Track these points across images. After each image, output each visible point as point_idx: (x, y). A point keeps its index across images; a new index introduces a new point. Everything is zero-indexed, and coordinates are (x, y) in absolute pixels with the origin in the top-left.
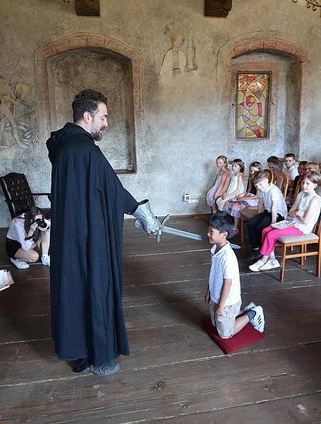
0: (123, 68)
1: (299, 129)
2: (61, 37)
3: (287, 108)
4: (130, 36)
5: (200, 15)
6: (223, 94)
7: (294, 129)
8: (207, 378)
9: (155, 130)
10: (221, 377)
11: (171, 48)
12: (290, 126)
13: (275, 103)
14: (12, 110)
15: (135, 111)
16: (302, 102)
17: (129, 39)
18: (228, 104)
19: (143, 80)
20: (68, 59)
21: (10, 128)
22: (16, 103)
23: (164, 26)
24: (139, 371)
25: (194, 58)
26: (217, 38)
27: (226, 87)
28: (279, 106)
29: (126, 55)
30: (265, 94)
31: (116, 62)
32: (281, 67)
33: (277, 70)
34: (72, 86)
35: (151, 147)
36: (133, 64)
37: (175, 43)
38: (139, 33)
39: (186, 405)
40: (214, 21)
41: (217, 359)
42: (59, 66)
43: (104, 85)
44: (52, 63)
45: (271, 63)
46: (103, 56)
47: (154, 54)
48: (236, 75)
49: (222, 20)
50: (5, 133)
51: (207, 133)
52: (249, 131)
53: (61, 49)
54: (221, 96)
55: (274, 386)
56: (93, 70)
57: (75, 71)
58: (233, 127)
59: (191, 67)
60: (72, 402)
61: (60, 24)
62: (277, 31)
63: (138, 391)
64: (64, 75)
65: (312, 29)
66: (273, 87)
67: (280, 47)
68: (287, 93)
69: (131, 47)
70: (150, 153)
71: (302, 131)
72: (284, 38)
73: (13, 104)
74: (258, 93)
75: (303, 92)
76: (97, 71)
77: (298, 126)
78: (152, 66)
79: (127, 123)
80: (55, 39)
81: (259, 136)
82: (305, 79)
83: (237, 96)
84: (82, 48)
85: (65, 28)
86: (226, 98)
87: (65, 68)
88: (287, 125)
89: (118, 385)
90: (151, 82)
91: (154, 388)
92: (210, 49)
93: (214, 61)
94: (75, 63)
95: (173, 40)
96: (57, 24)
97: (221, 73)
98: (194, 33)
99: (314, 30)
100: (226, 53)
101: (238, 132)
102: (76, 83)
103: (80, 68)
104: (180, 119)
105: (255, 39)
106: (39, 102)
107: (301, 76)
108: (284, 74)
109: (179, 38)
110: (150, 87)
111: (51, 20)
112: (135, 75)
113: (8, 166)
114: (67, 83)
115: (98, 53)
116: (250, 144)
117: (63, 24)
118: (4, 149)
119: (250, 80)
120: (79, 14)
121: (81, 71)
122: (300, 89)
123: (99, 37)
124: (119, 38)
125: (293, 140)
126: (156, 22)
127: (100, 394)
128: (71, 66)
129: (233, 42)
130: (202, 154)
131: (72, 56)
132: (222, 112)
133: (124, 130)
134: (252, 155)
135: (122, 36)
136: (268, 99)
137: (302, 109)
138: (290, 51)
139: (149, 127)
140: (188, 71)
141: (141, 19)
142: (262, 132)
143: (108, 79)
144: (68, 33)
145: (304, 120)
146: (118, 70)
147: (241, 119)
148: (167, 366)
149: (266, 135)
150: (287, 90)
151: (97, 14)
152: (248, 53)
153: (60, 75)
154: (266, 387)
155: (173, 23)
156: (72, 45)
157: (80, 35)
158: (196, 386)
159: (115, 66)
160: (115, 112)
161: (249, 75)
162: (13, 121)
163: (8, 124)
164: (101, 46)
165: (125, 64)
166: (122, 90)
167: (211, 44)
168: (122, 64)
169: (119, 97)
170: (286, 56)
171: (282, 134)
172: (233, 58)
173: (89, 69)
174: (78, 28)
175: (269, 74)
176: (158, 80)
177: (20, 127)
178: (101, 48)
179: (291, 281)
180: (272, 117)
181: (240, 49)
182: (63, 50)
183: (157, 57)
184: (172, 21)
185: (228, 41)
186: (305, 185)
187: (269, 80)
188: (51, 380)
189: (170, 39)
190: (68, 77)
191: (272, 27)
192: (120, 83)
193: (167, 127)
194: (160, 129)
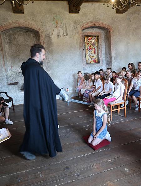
0: (36, 35)
1: (111, 58)
2: (7, 23)
3: (106, 50)
4: (38, 22)
5: (67, 13)
6: (79, 45)
7: (109, 59)
8: (86, 163)
9: (52, 61)
10: (92, 162)
11: (56, 27)
12: (108, 58)
13: (101, 48)
16: (112, 47)
17: (37, 23)
18: (82, 49)
19: (45, 40)
20: (11, 32)
23: (52, 17)
24: (57, 164)
25: (66, 30)
26: (75, 22)
27: (80, 42)
28: (102, 50)
29: (37, 30)
30: (96, 44)
31: (32, 33)
32: (102, 34)
33: (101, 35)
34: (13, 44)
35: (50, 69)
36: (40, 34)
37: (58, 24)
38: (42, 20)
39: (79, 175)
40: (73, 15)
41: (89, 155)
42: (6, 36)
43: (27, 43)
44: (3, 34)
45: (98, 32)
46: (26, 31)
47: (49, 30)
48: (84, 37)
49: (77, 14)
51: (74, 62)
52: (91, 60)
53: (7, 28)
54: (78, 46)
55: (114, 162)
56: (22, 37)
57: (14, 37)
58: (84, 59)
59: (65, 34)
60: (29, 181)
61: (6, 17)
62: (99, 19)
63: (57, 172)
64: (9, 39)
65: (113, 18)
66: (99, 42)
67: (101, 25)
68: (105, 44)
69: (39, 27)
70: (50, 72)
71: (113, 59)
72: (102, 21)
74: (93, 45)
75: (112, 43)
76: (24, 37)
77: (111, 57)
78: (48, 35)
80: (4, 23)
81: (95, 62)
82: (112, 38)
83: (85, 46)
84: (17, 27)
85: (8, 19)
86: (81, 47)
87: (9, 36)
88: (106, 57)
89: (49, 171)
90: (48, 41)
91: (64, 170)
92: (72, 26)
93: (75, 31)
94: (14, 34)
95: (57, 23)
96: (4, 17)
97: (78, 37)
98: (65, 20)
99: (114, 19)
100: (79, 28)
101: (86, 61)
102: (15, 42)
103: (16, 36)
104: (62, 56)
105: (91, 22)
107: (110, 37)
108: (103, 36)
109: (59, 22)
110: (48, 43)
111: (2, 15)
112: (41, 38)
114: (10, 43)
115: (24, 29)
116: (92, 66)
117: (8, 17)
119: (90, 39)
120: (14, 13)
121: (16, 37)
122: (111, 42)
123: (24, 22)
124: (33, 23)
125: (109, 63)
126: (49, 16)
127: (41, 176)
128: (12, 35)
129: (82, 23)
130: (72, 71)
131: (12, 31)
132: (80, 53)
134: (93, 70)
135: (34, 22)
136: (98, 47)
137: (112, 50)
138: (105, 27)
140: (64, 36)
141: (42, 14)
142: (96, 60)
143: (29, 41)
144: (10, 21)
145: (113, 55)
146: (33, 37)
147: (87, 55)
148: (69, 160)
149: (98, 62)
150: (105, 42)
151: (23, 13)
152: (88, 28)
153: (7, 39)
154: (111, 163)
155: (56, 16)
156: (12, 26)
157: (15, 22)
158: (82, 167)
159: (32, 34)
161: (90, 37)
164: (25, 26)
165: (36, 34)
167: (73, 24)
168: (35, 34)
170: (104, 29)
171: (105, 61)
172: (82, 30)
173: (20, 36)
174: (14, 19)
175: (98, 36)
176: (51, 40)
178: (25, 27)
179: (115, 120)
180: (100, 54)
181: (85, 26)
182: (8, 28)
183: (50, 31)
184: (56, 15)
185: (80, 23)
186: (117, 81)
187: (98, 39)
188: (18, 173)
189: (55, 23)
190: (11, 40)
191: (97, 17)
192: (34, 42)
193: (57, 60)
194: (54, 61)
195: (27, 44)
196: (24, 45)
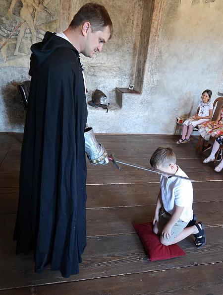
9: (166, 55)
14: (33, 16)
15: (151, 35)
19: (165, 4)
21: (30, 35)
22: (38, 9)
35: (159, 72)
43: (120, 4)
50: (23, 40)
51: (208, 65)
70: (156, 78)
73: (34, 10)
79: (135, 45)
90: (171, 8)
104: (188, 49)
106: (62, 11)
110: (169, 13)
113: (24, 75)
118: (21, 56)
130: (199, 84)
133: (131, 51)
139: (160, 52)
160: (125, 32)
162: (33, 28)
163: (28, 31)
166: (136, 12)
169: (132, 18)
176: (177, 6)
177: (40, 35)
192: (135, 4)
193: (176, 55)
194: (169, 56)
195: (119, 6)
196: (113, 6)
